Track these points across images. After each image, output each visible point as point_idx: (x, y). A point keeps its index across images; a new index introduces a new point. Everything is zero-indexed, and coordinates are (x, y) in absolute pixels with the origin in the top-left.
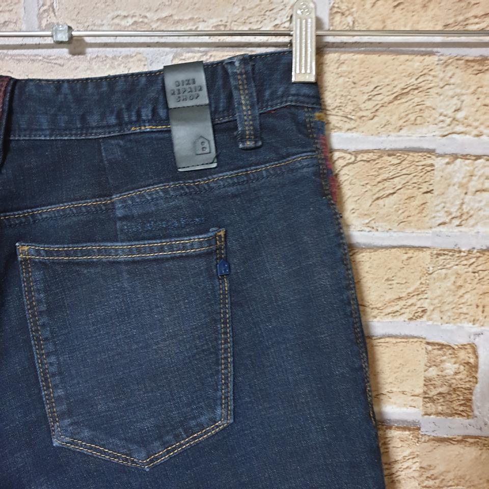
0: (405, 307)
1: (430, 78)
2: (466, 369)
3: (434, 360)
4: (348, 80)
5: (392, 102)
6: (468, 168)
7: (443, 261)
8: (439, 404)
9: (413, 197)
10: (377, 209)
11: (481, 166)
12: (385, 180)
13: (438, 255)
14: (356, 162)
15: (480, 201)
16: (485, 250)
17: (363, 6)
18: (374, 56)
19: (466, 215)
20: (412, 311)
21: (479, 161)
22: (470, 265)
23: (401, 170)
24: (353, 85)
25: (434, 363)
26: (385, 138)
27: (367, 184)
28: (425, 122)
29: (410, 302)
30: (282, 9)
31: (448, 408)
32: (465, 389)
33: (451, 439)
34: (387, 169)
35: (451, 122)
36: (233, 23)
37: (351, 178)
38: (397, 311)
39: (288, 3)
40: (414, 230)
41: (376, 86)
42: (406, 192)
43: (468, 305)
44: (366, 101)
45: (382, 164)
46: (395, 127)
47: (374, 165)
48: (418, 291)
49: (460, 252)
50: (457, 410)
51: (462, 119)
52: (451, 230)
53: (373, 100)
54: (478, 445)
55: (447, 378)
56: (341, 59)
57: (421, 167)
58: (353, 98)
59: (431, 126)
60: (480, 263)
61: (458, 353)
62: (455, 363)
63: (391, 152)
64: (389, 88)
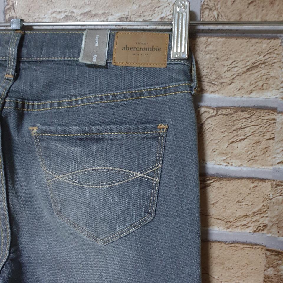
0: (251, 222)
1: (275, 56)
3: (272, 263)
4: (213, 56)
5: (246, 72)
9: (259, 142)
10: (232, 150)
12: (239, 129)
13: (277, 186)
14: (217, 115)
17: (226, 3)
18: (232, 39)
20: (256, 225)
23: (251, 122)
24: (217, 60)
25: (271, 265)
26: (239, 99)
27: (225, 131)
29: (255, 218)
30: (167, 6)
34: (240, 121)
36: (132, 16)
37: (213, 127)
38: (245, 225)
39: (171, 2)
40: (259, 166)
41: (233, 61)
42: (254, 138)
44: (226, 71)
45: (236, 117)
46: (246, 91)
47: (231, 118)
48: (261, 211)
53: (232, 71)
56: (208, 41)
57: (265, 121)
58: (216, 69)
59: (274, 91)
63: (243, 109)
64: (243, 62)
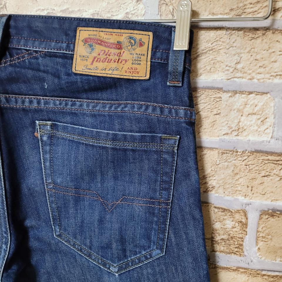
2: (240, 226)
6: (244, 100)
7: (226, 157)
8: (222, 246)
11: (252, 98)
15: (251, 121)
16: (253, 152)
19: (241, 129)
21: (251, 95)
22: (244, 160)
28: (216, 71)
31: (227, 249)
32: (239, 238)
33: (229, 268)
35: (233, 71)
43: (241, 186)
49: (237, 152)
50: (234, 250)
51: (240, 69)
52: (231, 138)
54: (246, 273)
55: (227, 230)
60: (250, 160)
61: (234, 215)
62: (232, 221)
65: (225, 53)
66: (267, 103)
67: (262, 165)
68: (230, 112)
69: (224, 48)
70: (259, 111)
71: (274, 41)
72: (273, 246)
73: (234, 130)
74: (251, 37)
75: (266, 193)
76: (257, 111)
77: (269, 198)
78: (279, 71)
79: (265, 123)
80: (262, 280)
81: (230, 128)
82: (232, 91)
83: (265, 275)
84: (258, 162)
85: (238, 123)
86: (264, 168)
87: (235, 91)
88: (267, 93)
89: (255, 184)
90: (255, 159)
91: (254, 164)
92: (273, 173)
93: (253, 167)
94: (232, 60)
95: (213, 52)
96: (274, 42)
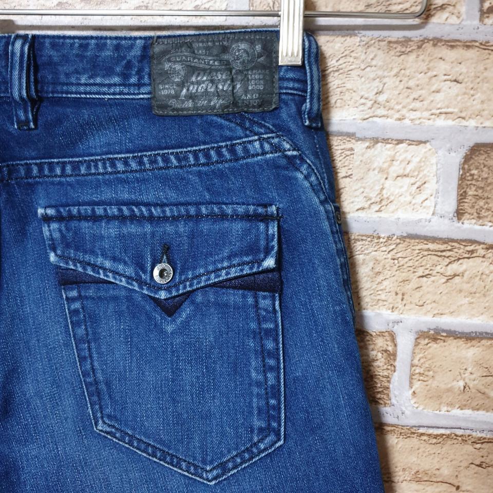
65: (359, 75)
66: (426, 158)
67: (418, 258)
68: (367, 173)
69: (358, 68)
70: (414, 171)
71: (436, 58)
72: (436, 388)
73: (374, 203)
74: (400, 52)
75: (426, 303)
76: (410, 171)
77: (429, 311)
78: (443, 106)
79: (424, 191)
80: (419, 442)
81: (367, 199)
82: (371, 138)
83: (424, 434)
84: (412, 253)
85: (381, 191)
86: (421, 263)
87: (376, 138)
88: (425, 142)
89: (408, 289)
90: (407, 250)
91: (406, 257)
92: (436, 271)
93: (405, 262)
94: (369, 88)
95: (339, 75)
96: (436, 60)
